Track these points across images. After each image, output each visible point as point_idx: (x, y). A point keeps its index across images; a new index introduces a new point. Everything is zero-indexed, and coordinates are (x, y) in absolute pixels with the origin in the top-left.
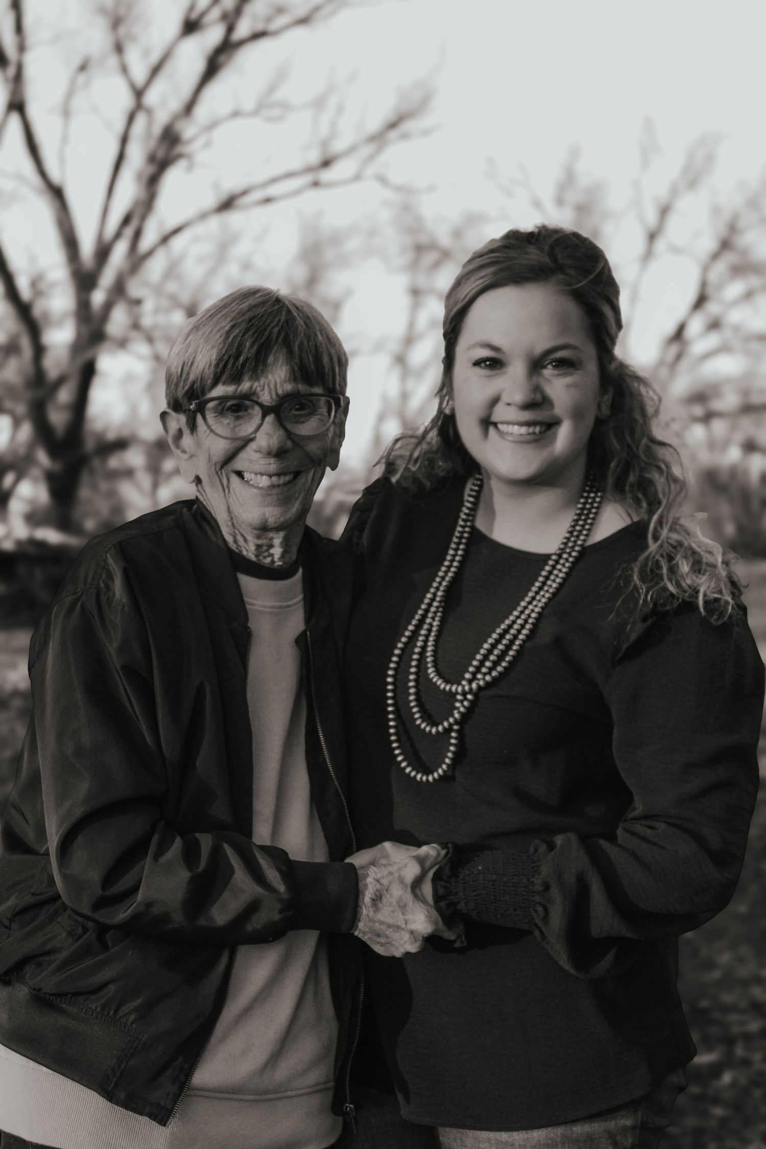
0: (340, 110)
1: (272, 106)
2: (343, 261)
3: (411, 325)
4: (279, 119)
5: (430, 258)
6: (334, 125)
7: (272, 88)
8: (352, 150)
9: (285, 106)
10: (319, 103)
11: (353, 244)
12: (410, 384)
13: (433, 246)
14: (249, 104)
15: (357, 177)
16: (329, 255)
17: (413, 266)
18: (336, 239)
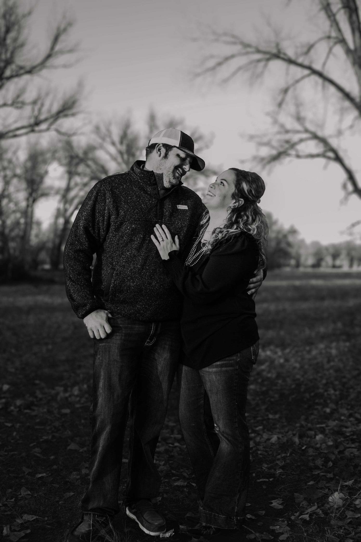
0: (42, 105)
1: (18, 103)
2: (45, 162)
3: (68, 185)
4: (21, 108)
5: (75, 161)
6: (40, 110)
7: (18, 96)
8: (46, 120)
9: (23, 103)
10: (34, 102)
11: (49, 155)
12: (67, 206)
13: (77, 156)
14: (10, 102)
15: (48, 129)
16: (40, 159)
17: (69, 164)
18: (42, 153)
